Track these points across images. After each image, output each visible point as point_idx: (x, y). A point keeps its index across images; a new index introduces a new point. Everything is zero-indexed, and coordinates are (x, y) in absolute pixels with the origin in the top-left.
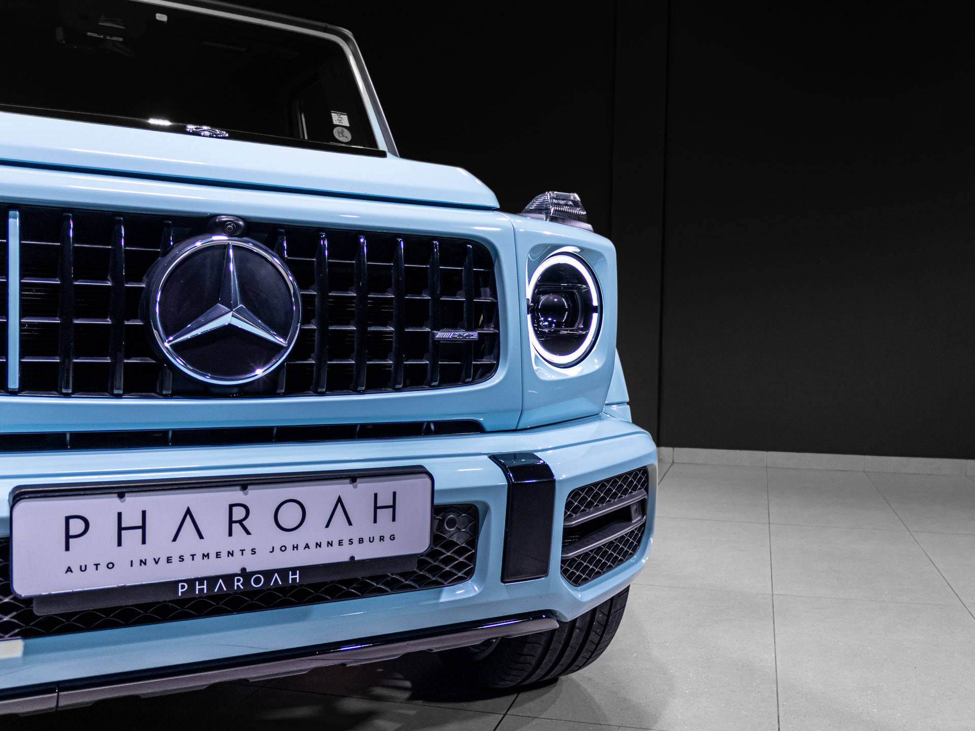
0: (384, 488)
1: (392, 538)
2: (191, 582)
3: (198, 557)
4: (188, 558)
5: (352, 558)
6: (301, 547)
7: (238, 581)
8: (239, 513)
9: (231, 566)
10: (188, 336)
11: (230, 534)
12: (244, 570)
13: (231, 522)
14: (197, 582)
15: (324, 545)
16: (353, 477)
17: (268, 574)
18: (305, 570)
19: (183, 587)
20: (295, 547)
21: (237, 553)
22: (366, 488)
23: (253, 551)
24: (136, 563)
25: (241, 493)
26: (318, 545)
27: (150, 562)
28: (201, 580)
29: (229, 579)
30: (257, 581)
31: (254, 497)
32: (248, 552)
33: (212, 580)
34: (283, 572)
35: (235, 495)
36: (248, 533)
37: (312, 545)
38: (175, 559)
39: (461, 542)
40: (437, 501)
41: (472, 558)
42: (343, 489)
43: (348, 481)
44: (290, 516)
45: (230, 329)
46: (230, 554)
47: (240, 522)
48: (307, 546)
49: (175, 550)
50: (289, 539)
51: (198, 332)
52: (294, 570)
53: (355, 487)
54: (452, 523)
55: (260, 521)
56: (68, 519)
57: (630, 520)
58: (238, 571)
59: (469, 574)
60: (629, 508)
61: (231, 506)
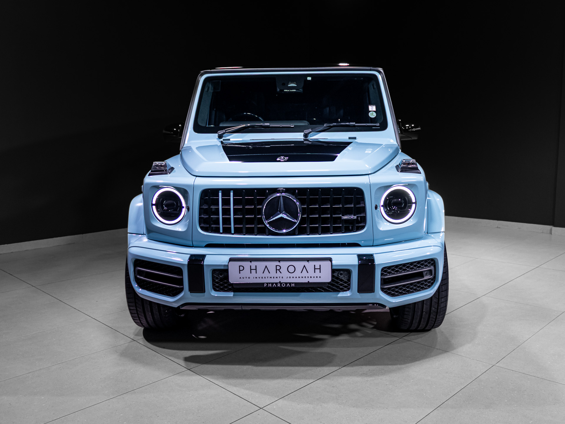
0: (317, 264)
1: (320, 277)
2: (267, 283)
3: (269, 278)
4: (266, 278)
5: (309, 282)
6: (295, 277)
7: (279, 284)
8: (278, 268)
9: (277, 281)
10: (272, 220)
11: (276, 273)
12: (280, 282)
13: (276, 270)
15: (301, 277)
16: (308, 260)
17: (286, 283)
18: (295, 283)
19: (265, 285)
20: (293, 277)
21: (278, 278)
22: (312, 263)
23: (282, 277)
24: (255, 278)
25: (279, 263)
26: (299, 277)
27: (258, 278)
28: (270, 283)
29: (276, 284)
30: (283, 285)
31: (282, 264)
32: (281, 277)
33: (272, 284)
34: (290, 284)
35: (277, 263)
36: (281, 273)
37: (298, 277)
38: (264, 278)
39: (345, 280)
40: (334, 268)
41: (349, 285)
42: (305, 263)
43: (307, 261)
44: (291, 269)
45: (281, 218)
46: (277, 278)
47: (279, 270)
48: (296, 277)
49: (264, 275)
50: (291, 275)
51: (274, 219)
52: (293, 283)
53: (309, 263)
54: (341, 274)
55: (284, 270)
56: (240, 266)
57: (423, 277)
58: (279, 282)
59: (349, 289)
60: (422, 272)
61: (276, 266)
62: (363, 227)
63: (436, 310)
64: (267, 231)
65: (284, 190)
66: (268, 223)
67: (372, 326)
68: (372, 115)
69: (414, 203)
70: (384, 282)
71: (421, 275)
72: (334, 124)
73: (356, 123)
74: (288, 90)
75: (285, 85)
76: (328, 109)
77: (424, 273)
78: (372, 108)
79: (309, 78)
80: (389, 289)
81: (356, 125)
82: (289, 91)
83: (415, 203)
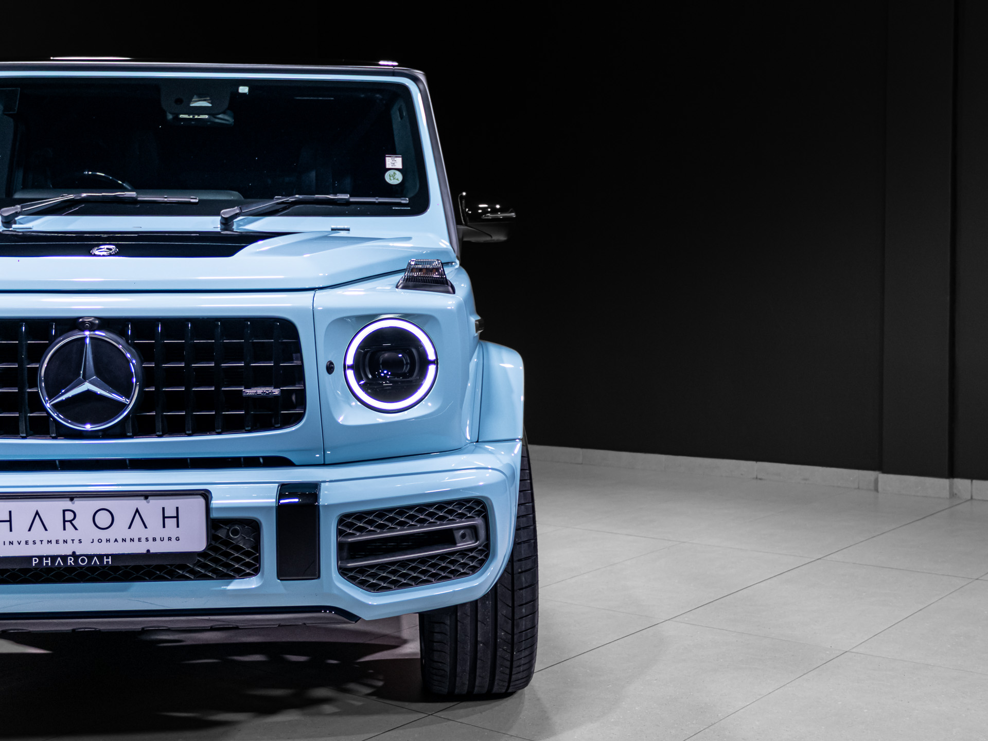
0: (170, 505)
1: (178, 539)
2: (41, 558)
3: (45, 542)
4: (38, 542)
5: (148, 551)
6: (112, 540)
7: (71, 559)
8: (69, 516)
9: (66, 550)
11: (64, 529)
12: (74, 553)
13: (65, 521)
14: (44, 558)
15: (128, 540)
16: (146, 495)
17: (91, 557)
18: (115, 557)
19: (35, 560)
20: (108, 541)
21: (69, 542)
22: (156, 504)
23: (80, 541)
24: (7, 543)
25: (70, 503)
26: (124, 540)
27: (15, 543)
28: (47, 557)
29: (64, 558)
30: (83, 561)
31: (78, 505)
32: (76, 541)
33: (54, 558)
34: (100, 557)
35: (67, 504)
36: (76, 529)
37: (120, 540)
38: (31, 542)
39: (247, 548)
40: (214, 515)
41: (258, 560)
42: (140, 503)
43: (143, 498)
44: (103, 519)
46: (65, 542)
47: (70, 521)
48: (116, 540)
49: (30, 536)
50: (104, 535)
52: (107, 556)
53: (148, 502)
54: (235, 532)
55: (84, 520)
57: (454, 543)
58: (70, 553)
59: (256, 571)
60: (450, 531)
61: (64, 511)
62: (298, 418)
63: (510, 636)
64: (53, 428)
65: (97, 322)
66: (56, 407)
67: (369, 691)
68: (394, 178)
69: (432, 362)
70: (347, 551)
71: (447, 537)
72: (297, 196)
73: (351, 196)
74: (189, 115)
75: (182, 103)
76: (313, 174)
77: (458, 535)
78: (394, 162)
79: (244, 90)
80: (361, 570)
81: (352, 200)
82: (191, 117)
83: (435, 362)
